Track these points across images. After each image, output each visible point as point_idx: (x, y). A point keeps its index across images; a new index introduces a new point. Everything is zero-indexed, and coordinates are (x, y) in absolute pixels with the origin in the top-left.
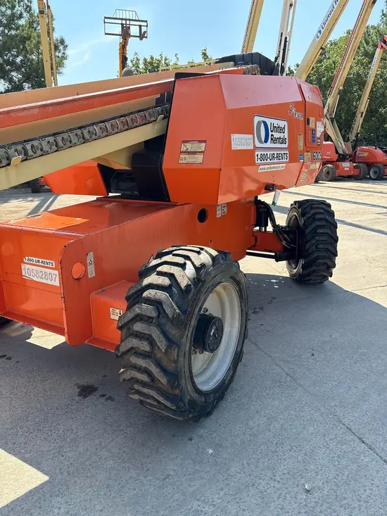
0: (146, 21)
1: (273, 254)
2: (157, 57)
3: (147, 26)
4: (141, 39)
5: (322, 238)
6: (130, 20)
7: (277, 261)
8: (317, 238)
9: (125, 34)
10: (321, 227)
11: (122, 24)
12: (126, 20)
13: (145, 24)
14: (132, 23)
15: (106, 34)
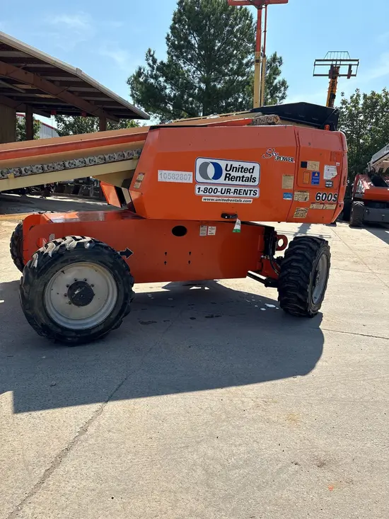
0: (358, 60)
1: (264, 278)
2: (379, 92)
3: (358, 65)
4: (349, 78)
5: (293, 271)
6: (341, 60)
7: (266, 286)
8: (289, 270)
9: (334, 74)
10: (297, 261)
11: (332, 65)
12: (336, 60)
13: (356, 63)
14: (342, 63)
15: (314, 75)
